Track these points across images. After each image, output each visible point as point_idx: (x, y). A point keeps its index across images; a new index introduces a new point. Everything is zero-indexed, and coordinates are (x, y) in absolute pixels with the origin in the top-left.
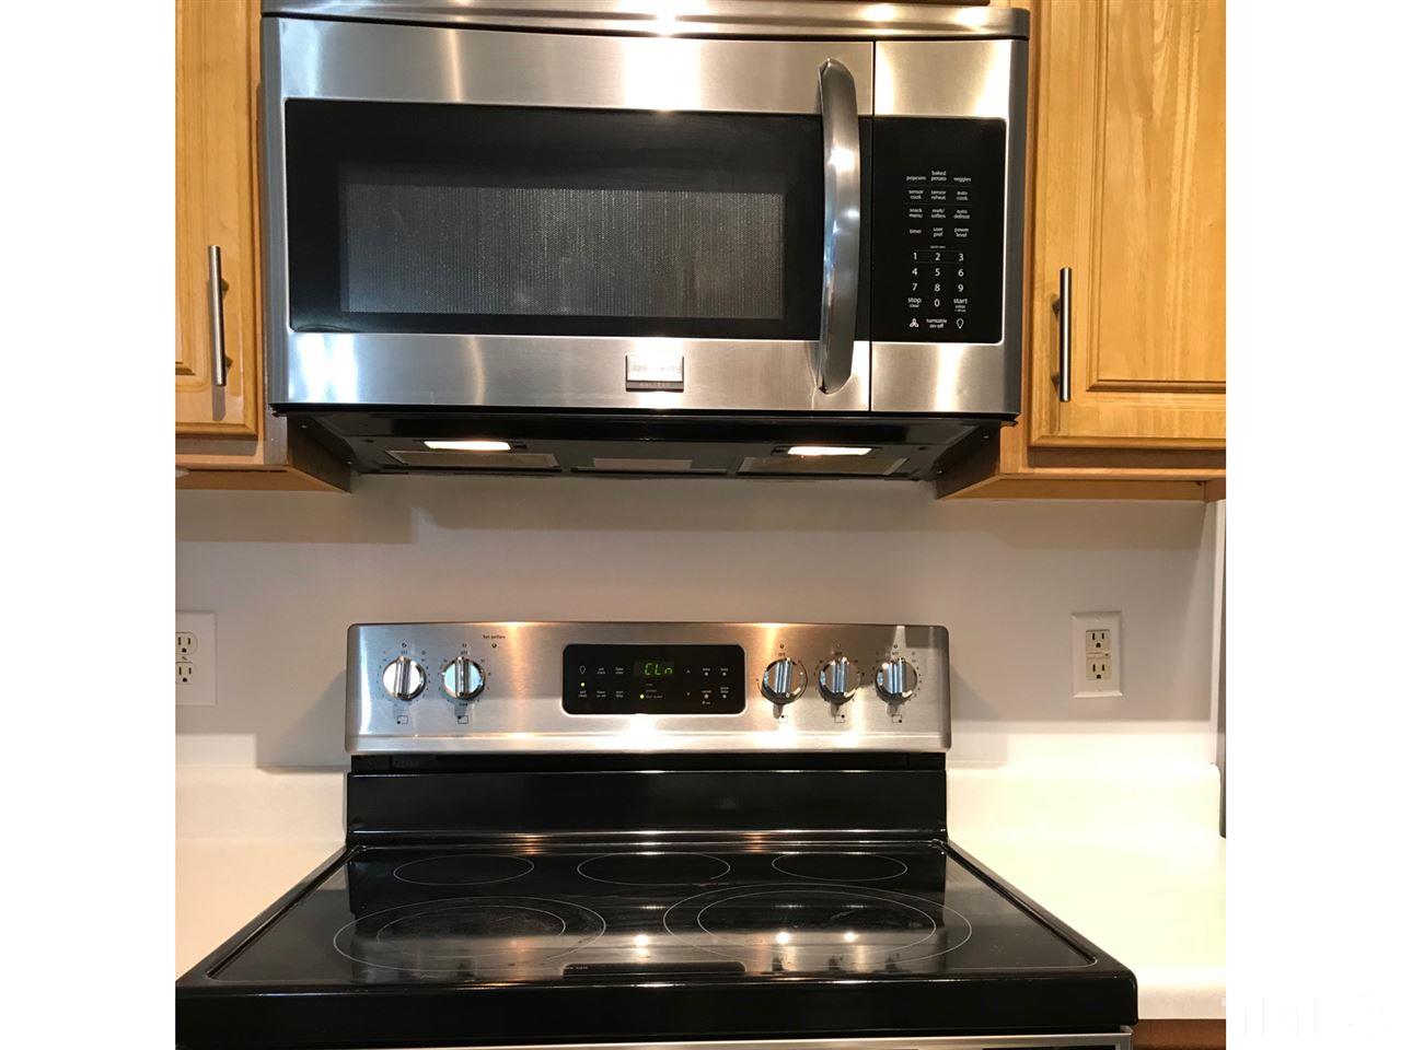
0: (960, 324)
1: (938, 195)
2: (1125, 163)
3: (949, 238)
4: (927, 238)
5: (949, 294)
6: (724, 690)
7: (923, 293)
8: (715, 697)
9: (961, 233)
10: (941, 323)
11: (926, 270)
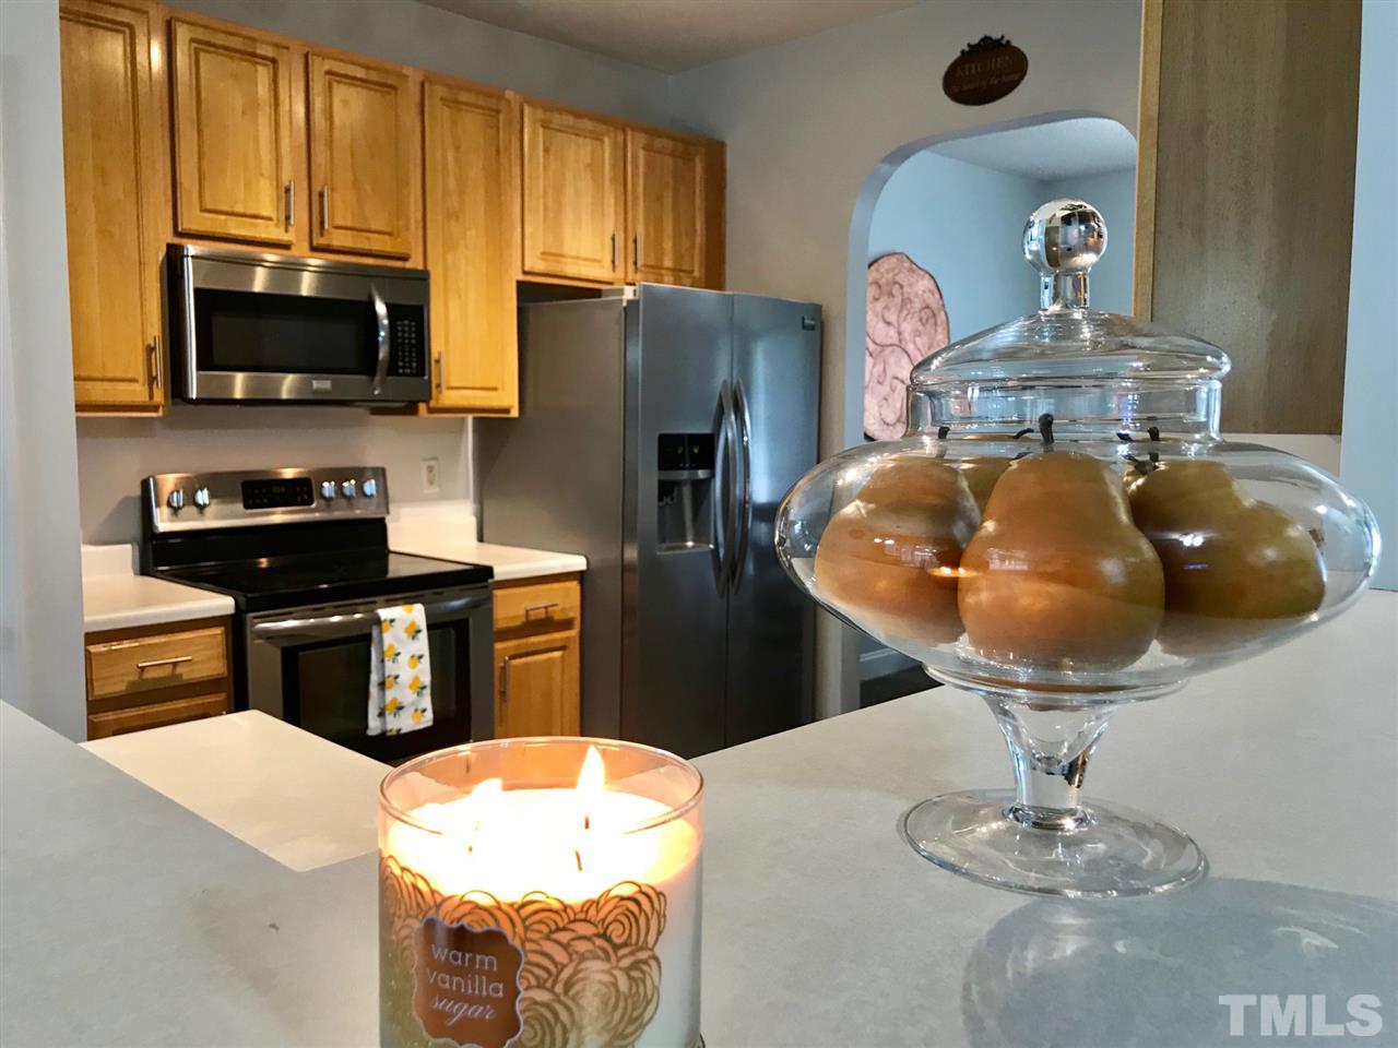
0: (414, 371)
1: (406, 335)
2: (454, 315)
3: (410, 343)
4: (403, 343)
5: (410, 362)
6: (306, 497)
7: (403, 361)
8: (303, 499)
9: (413, 341)
10: (408, 371)
11: (404, 352)
